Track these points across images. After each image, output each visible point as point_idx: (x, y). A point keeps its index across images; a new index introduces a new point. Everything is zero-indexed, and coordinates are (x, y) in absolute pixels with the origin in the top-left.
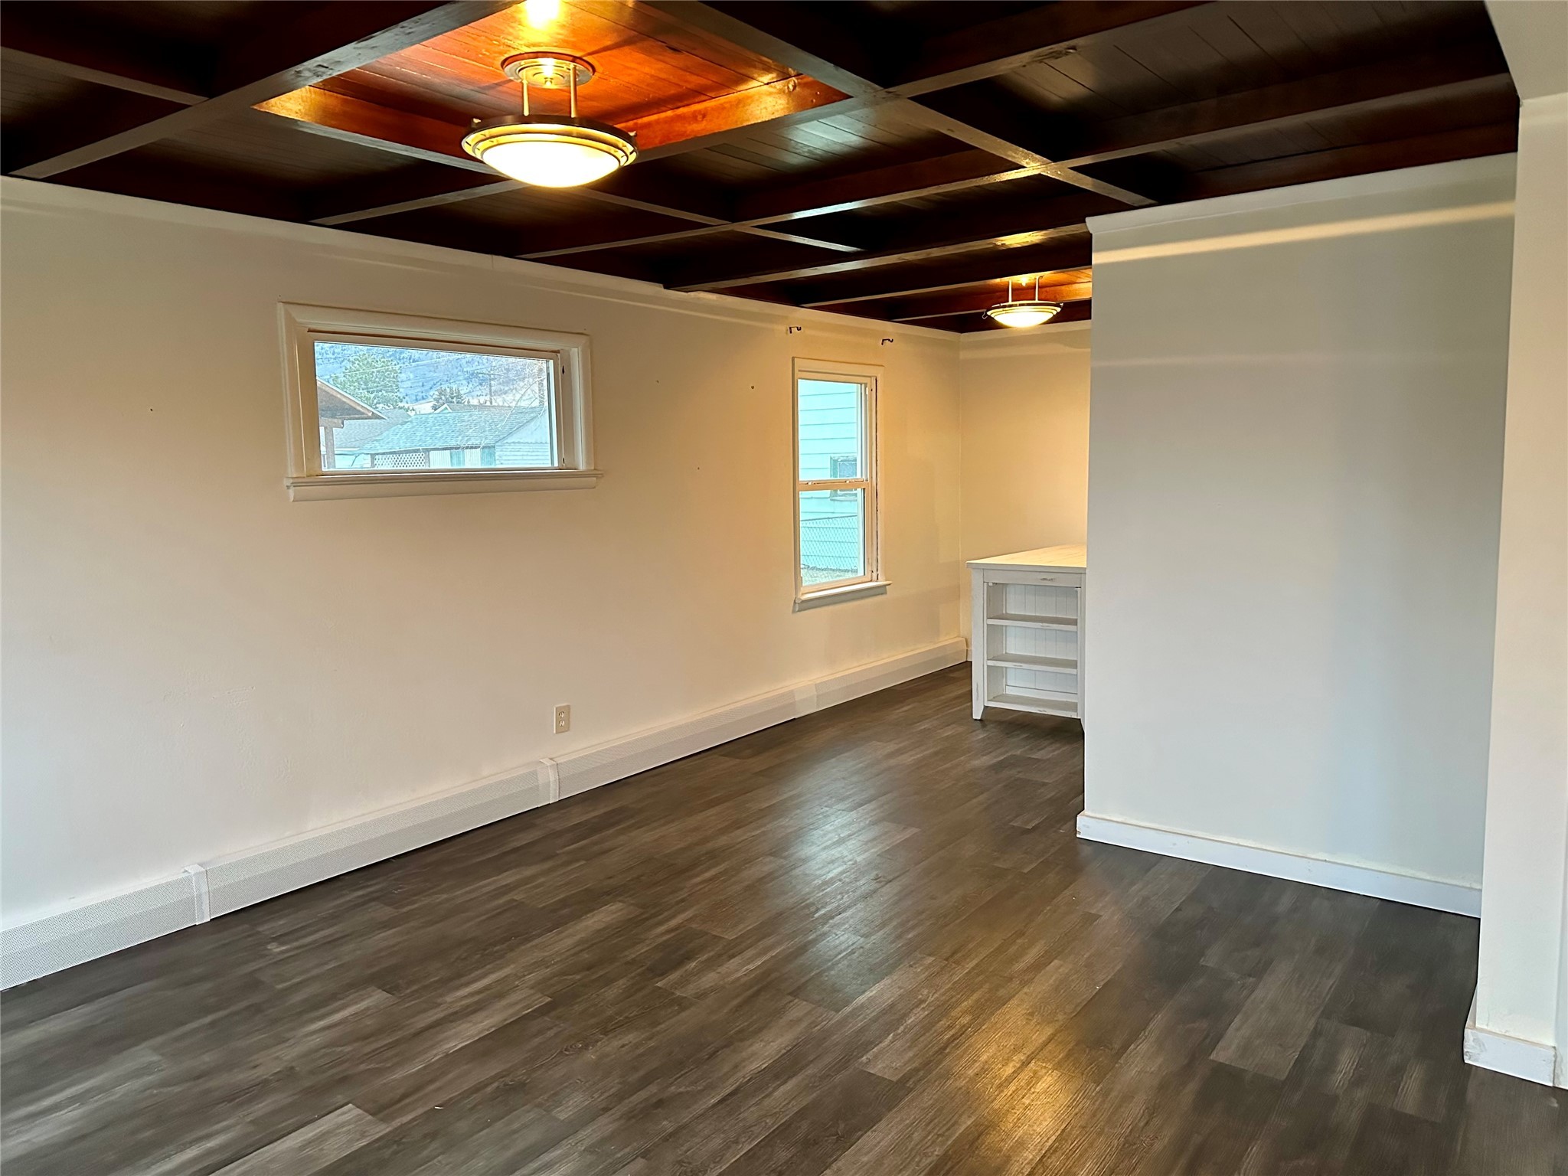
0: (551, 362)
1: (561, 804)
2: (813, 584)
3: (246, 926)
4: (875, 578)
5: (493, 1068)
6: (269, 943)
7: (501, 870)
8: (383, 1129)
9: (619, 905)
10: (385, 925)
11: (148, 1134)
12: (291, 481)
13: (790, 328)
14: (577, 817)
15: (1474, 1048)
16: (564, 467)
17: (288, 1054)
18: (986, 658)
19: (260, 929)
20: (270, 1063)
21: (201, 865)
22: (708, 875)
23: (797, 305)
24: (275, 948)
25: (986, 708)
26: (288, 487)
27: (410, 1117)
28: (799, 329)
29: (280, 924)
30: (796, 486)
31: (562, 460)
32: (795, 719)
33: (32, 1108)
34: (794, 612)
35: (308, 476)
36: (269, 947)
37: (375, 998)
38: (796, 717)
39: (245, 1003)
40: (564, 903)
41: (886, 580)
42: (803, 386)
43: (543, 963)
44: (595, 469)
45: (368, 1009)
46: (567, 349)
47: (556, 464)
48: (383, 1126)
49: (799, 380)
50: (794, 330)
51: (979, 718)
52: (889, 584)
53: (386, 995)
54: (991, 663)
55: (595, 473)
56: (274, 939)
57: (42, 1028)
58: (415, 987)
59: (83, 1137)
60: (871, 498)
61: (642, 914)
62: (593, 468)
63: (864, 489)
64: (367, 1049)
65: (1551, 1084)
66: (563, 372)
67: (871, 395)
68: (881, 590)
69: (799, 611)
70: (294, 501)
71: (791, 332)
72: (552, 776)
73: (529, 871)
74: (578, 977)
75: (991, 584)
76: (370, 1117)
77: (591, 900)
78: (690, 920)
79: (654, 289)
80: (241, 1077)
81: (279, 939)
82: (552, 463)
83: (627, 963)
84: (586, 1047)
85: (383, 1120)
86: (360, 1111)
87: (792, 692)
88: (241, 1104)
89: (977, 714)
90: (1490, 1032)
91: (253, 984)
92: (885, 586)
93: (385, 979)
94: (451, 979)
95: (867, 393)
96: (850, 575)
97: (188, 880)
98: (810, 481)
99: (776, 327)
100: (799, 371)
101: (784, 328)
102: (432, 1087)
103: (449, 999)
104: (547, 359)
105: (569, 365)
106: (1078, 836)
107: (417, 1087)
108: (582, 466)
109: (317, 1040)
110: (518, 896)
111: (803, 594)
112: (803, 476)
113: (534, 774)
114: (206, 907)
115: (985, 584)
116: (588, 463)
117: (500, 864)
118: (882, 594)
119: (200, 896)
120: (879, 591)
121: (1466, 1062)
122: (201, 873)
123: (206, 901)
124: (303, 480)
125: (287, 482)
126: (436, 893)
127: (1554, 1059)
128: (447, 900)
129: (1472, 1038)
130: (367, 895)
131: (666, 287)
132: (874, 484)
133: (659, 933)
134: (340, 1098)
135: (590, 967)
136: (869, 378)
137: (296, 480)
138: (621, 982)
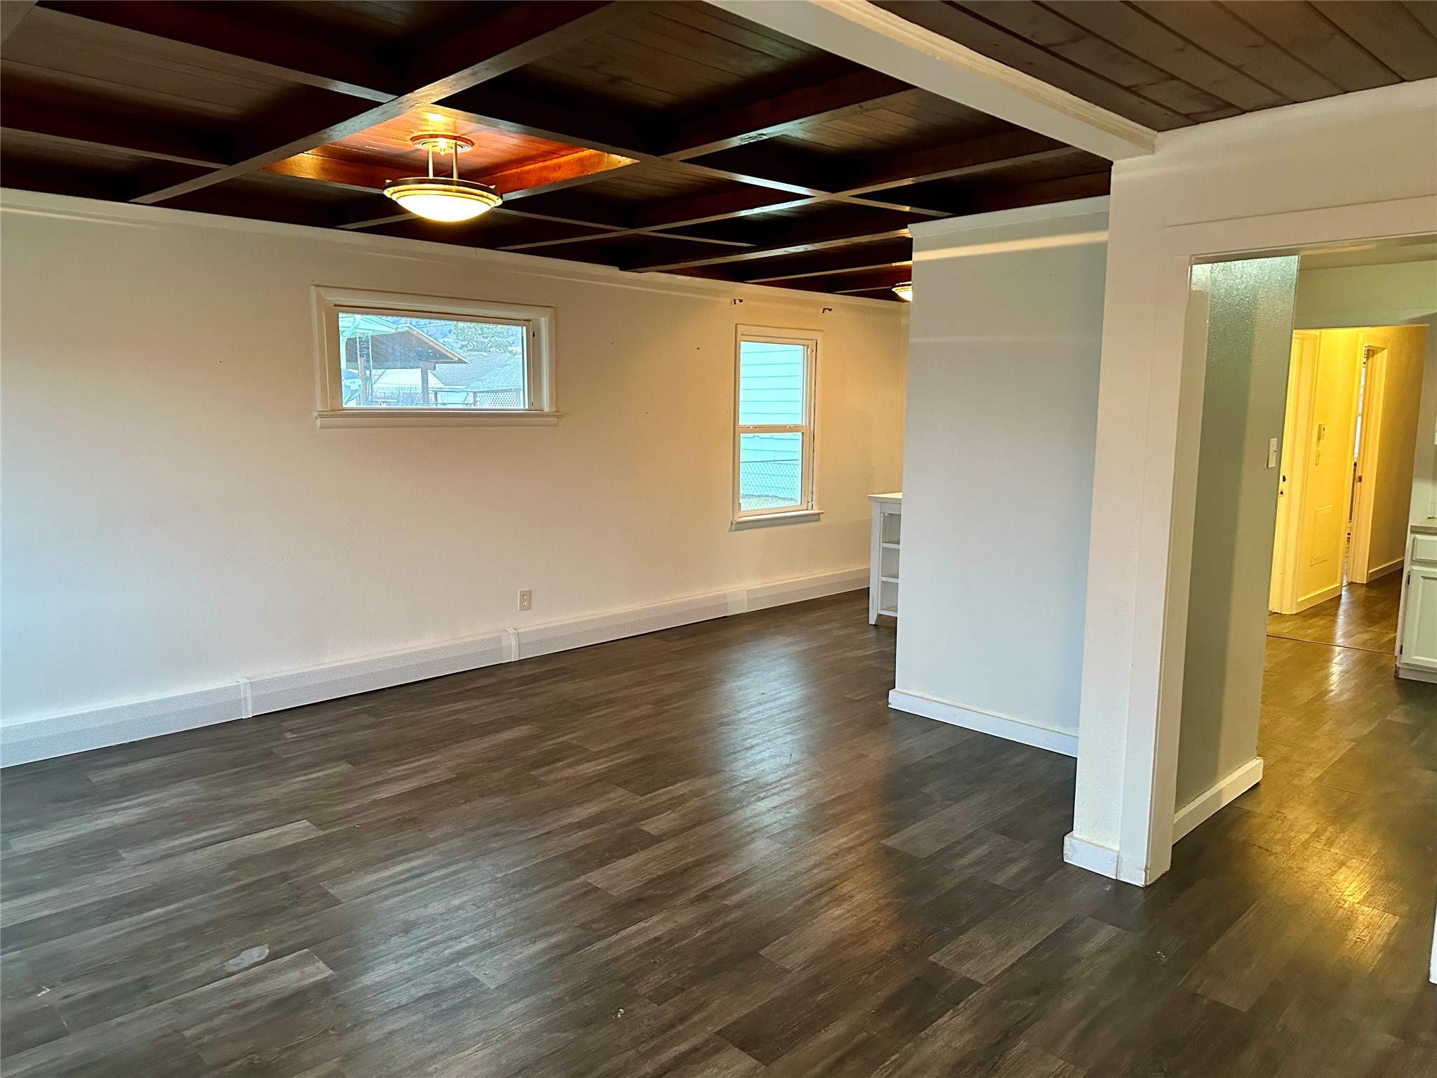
0: (525, 328)
1: (520, 663)
2: (750, 507)
3: (275, 722)
4: (810, 507)
5: (402, 809)
6: (285, 732)
7: (456, 701)
8: (321, 833)
9: (529, 727)
10: (366, 727)
11: (182, 823)
12: (318, 413)
13: (735, 300)
14: (527, 671)
15: (1070, 850)
16: (533, 409)
17: (276, 792)
18: (880, 574)
19: (284, 724)
20: (265, 795)
21: (248, 679)
22: (600, 713)
23: (741, 281)
24: (289, 735)
25: (879, 615)
26: (316, 418)
27: (337, 829)
28: (741, 301)
29: (296, 722)
30: (736, 430)
31: (531, 404)
32: (726, 616)
33: (116, 806)
34: (731, 530)
35: (331, 410)
36: (285, 734)
37: (344, 767)
38: (728, 615)
39: (261, 764)
40: (492, 723)
41: (820, 510)
42: (745, 346)
43: (461, 756)
44: (557, 411)
45: (335, 773)
46: (537, 318)
47: (527, 407)
48: (321, 831)
49: (741, 342)
50: (737, 301)
51: (874, 623)
52: (823, 513)
53: (350, 766)
54: (885, 579)
55: (557, 414)
56: (289, 731)
57: (131, 767)
58: (371, 763)
59: (143, 822)
60: (809, 440)
61: (543, 732)
62: (555, 410)
63: (803, 433)
64: (326, 794)
65: (1114, 878)
66: (534, 336)
67: (812, 355)
68: (815, 517)
69: (735, 530)
70: (320, 428)
71: (735, 303)
72: (514, 642)
73: (475, 703)
74: (480, 765)
75: (886, 514)
76: (314, 827)
77: (513, 721)
78: (572, 739)
79: (613, 271)
80: (245, 801)
81: (292, 731)
82: (524, 406)
83: (517, 760)
84: (466, 802)
85: (321, 829)
86: (309, 823)
87: (725, 594)
88: (240, 815)
89: (872, 621)
90: (1081, 840)
91: (268, 754)
92: (819, 514)
93: (351, 758)
94: (395, 761)
95: (809, 353)
96: (787, 504)
97: (238, 687)
98: (751, 426)
99: (721, 299)
100: (742, 335)
101: (729, 300)
102: (357, 816)
103: (389, 771)
104: (522, 326)
105: (539, 331)
106: (889, 706)
107: (349, 815)
108: (546, 409)
109: (297, 786)
110: (461, 716)
111: (739, 517)
112: (743, 421)
113: (499, 639)
114: (250, 708)
115: (882, 514)
116: (551, 406)
117: (457, 698)
118: (815, 521)
119: (245, 699)
120: (813, 518)
121: (1065, 860)
122: (248, 683)
123: (250, 703)
124: (327, 413)
125: (315, 414)
126: (406, 711)
127: (1116, 859)
128: (414, 716)
129: (1068, 843)
130: (363, 709)
131: (622, 269)
132: (812, 429)
133: (548, 745)
134: (300, 817)
135: (490, 760)
136: (811, 341)
137: (321, 413)
138: (508, 770)
